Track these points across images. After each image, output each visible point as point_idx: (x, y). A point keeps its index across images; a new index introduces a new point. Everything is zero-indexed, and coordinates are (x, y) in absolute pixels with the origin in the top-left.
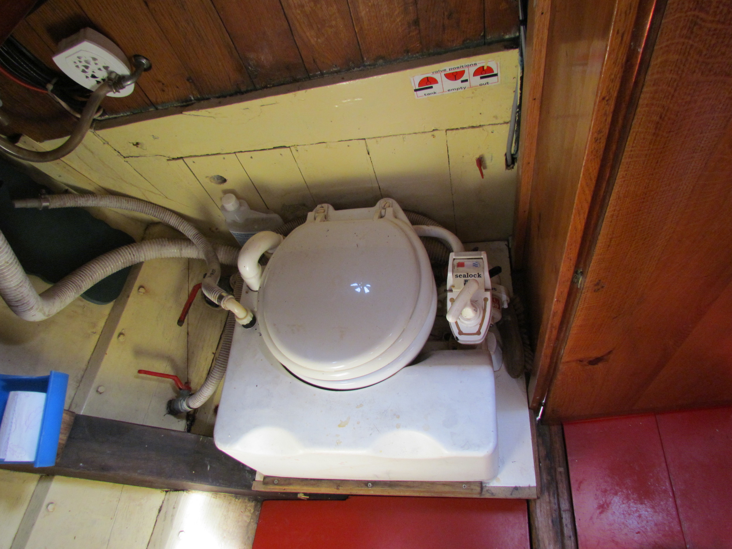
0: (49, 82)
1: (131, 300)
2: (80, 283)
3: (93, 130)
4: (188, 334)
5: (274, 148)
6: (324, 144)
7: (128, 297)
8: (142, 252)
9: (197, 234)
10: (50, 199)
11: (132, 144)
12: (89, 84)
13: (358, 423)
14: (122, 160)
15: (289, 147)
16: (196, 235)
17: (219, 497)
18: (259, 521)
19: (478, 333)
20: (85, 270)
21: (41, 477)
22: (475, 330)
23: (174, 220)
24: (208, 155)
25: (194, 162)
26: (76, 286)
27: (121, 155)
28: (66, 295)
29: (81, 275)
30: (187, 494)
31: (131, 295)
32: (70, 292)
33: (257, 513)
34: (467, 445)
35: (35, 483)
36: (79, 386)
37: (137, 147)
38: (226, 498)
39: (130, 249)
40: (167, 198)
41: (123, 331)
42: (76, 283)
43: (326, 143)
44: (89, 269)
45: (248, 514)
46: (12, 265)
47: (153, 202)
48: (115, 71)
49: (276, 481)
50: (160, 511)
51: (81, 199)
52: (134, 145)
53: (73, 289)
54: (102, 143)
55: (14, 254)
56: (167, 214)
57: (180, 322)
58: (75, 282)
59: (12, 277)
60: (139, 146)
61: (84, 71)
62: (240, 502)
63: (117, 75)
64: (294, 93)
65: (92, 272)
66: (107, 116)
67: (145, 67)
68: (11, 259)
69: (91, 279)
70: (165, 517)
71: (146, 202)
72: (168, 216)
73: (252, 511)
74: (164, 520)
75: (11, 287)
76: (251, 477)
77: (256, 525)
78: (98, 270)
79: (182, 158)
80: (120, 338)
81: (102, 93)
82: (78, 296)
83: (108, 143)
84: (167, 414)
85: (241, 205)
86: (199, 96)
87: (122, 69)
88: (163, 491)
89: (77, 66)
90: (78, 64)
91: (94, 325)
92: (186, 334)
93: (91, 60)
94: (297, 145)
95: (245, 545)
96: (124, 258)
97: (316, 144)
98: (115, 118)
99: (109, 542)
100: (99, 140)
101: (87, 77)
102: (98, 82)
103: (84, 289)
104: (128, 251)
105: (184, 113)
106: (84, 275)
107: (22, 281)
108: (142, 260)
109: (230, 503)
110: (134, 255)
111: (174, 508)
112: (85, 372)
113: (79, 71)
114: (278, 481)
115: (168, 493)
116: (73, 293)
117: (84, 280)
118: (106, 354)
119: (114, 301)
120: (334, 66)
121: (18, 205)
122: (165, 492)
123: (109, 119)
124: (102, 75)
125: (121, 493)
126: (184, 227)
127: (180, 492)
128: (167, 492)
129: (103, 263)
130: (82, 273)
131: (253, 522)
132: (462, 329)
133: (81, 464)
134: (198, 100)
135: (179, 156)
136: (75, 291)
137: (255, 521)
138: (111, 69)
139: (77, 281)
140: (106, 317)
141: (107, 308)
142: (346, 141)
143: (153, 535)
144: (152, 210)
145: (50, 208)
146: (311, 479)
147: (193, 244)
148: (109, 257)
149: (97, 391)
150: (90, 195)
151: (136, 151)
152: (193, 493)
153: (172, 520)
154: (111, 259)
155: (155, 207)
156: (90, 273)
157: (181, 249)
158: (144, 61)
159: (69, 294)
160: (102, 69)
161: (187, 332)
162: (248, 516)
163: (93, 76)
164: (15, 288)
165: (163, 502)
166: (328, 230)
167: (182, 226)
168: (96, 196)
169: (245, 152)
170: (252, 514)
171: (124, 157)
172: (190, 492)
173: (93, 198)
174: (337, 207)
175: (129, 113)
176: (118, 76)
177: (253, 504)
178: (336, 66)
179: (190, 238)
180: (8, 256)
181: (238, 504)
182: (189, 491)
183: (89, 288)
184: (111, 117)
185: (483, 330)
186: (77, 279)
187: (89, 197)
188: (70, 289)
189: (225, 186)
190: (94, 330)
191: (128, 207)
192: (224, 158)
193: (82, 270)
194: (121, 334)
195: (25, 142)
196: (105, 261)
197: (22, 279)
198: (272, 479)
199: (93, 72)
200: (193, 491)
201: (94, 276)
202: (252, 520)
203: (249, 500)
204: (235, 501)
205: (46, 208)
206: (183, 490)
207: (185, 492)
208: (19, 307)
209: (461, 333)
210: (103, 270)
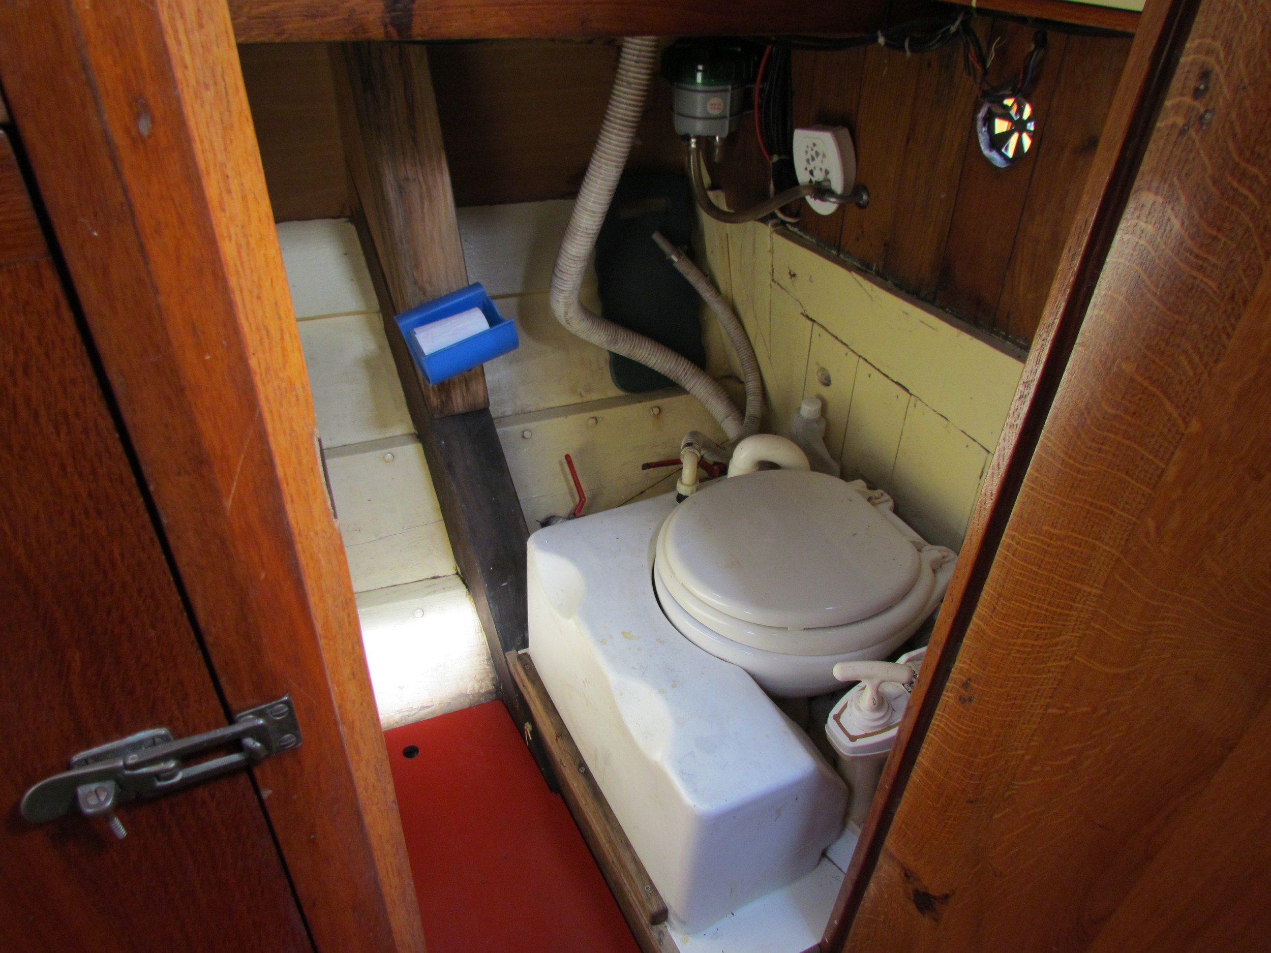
0: (779, 154)
1: (639, 406)
2: (620, 339)
3: (773, 229)
4: (642, 493)
5: (897, 383)
6: (944, 420)
7: (640, 402)
8: (695, 380)
9: (756, 418)
10: (682, 258)
11: (788, 271)
12: (803, 177)
13: (639, 649)
14: (769, 281)
15: (911, 394)
16: (754, 417)
17: (479, 637)
18: (474, 707)
19: (853, 739)
20: (636, 337)
21: (415, 434)
22: (853, 732)
23: (752, 386)
24: (837, 338)
25: (820, 335)
26: (615, 336)
27: (773, 275)
28: (599, 331)
29: (629, 336)
30: (465, 593)
31: (643, 404)
32: (604, 334)
33: (482, 699)
34: (688, 777)
35: (406, 432)
36: (519, 414)
37: (791, 278)
38: (482, 647)
39: (690, 366)
40: (770, 359)
41: (599, 420)
42: (618, 335)
43: (949, 421)
44: (640, 341)
45: (477, 686)
46: (587, 236)
47: (756, 351)
48: (831, 181)
49: (527, 667)
50: (434, 578)
51: (705, 284)
52: (790, 273)
53: (609, 335)
54: (769, 249)
55: (599, 231)
56: (754, 375)
57: (646, 466)
58: (618, 333)
59: (577, 244)
60: (793, 278)
61: (808, 161)
62: (485, 669)
63: (830, 186)
64: (959, 331)
65: (640, 344)
66: (796, 230)
67: (861, 202)
68: (592, 230)
69: (632, 348)
70: (430, 586)
71: (751, 346)
72: (753, 376)
73: (483, 691)
74: (425, 587)
75: (569, 251)
76: (519, 644)
77: (468, 706)
78: (645, 350)
79: (813, 321)
80: (591, 420)
81: (805, 192)
82: (606, 346)
83: (772, 254)
84: (540, 522)
85: (817, 421)
86: (881, 271)
87: (837, 185)
88: (456, 569)
89: (807, 152)
90: (809, 150)
91: (588, 391)
92: (641, 491)
93: (821, 154)
94: (920, 400)
95: (439, 704)
96: (676, 367)
97: (939, 414)
98: (801, 236)
99: (379, 539)
100: (769, 243)
101: (806, 169)
102: (811, 181)
103: (617, 347)
104: (686, 367)
105: (852, 272)
106: (631, 338)
107: (580, 257)
108: (688, 387)
109: (479, 655)
110: (686, 374)
111: (444, 589)
112: (536, 411)
113: (804, 157)
114: (530, 669)
115: (456, 576)
116: (605, 339)
117: (626, 342)
118: (566, 417)
119: (627, 394)
120: (1024, 338)
121: (657, 237)
122: (455, 572)
123: (796, 233)
124: (819, 176)
125: (433, 523)
126: (754, 401)
127: (464, 585)
128: (457, 573)
129: (656, 350)
130: (632, 336)
131: (470, 699)
132: (843, 716)
133: (443, 442)
134: (878, 273)
135: (814, 318)
136: (608, 339)
137: (472, 703)
138: (829, 176)
139: (620, 335)
140: (604, 397)
141: (614, 391)
142: (969, 436)
143: (405, 585)
144: (746, 358)
145: (674, 265)
146: (551, 702)
147: (743, 419)
148: (666, 352)
149: (523, 432)
150: (714, 290)
151: (786, 281)
152: (469, 600)
153: (430, 593)
154: (665, 355)
155: (752, 358)
156: (637, 344)
157: (727, 417)
158: (865, 197)
159: (602, 334)
160: (824, 171)
161: (643, 490)
162: (474, 689)
163: (811, 173)
164: (569, 256)
165: (444, 577)
166: (851, 500)
167: (753, 397)
168: (718, 296)
169: (870, 363)
170: (479, 693)
171: (773, 280)
172: (468, 596)
173: (714, 295)
174: (896, 510)
175: (814, 241)
176: (829, 188)
177: (491, 687)
178: (1025, 339)
179: (747, 414)
180: (592, 225)
181: (482, 667)
182: (469, 594)
183: (621, 354)
184: (799, 233)
185: (860, 742)
186: (622, 334)
187: (712, 290)
188: (607, 332)
189: (825, 392)
190: (584, 394)
191: (731, 333)
192: (846, 354)
193: (635, 335)
194: (596, 419)
195: (717, 196)
196: (660, 349)
197: (581, 255)
198: (529, 661)
199: (815, 168)
200: (472, 599)
201: (637, 349)
202: (471, 697)
203: (493, 679)
204: (484, 661)
205: (672, 261)
206: (467, 587)
207: (466, 590)
208: (557, 278)
209: (837, 718)
210: (649, 355)
